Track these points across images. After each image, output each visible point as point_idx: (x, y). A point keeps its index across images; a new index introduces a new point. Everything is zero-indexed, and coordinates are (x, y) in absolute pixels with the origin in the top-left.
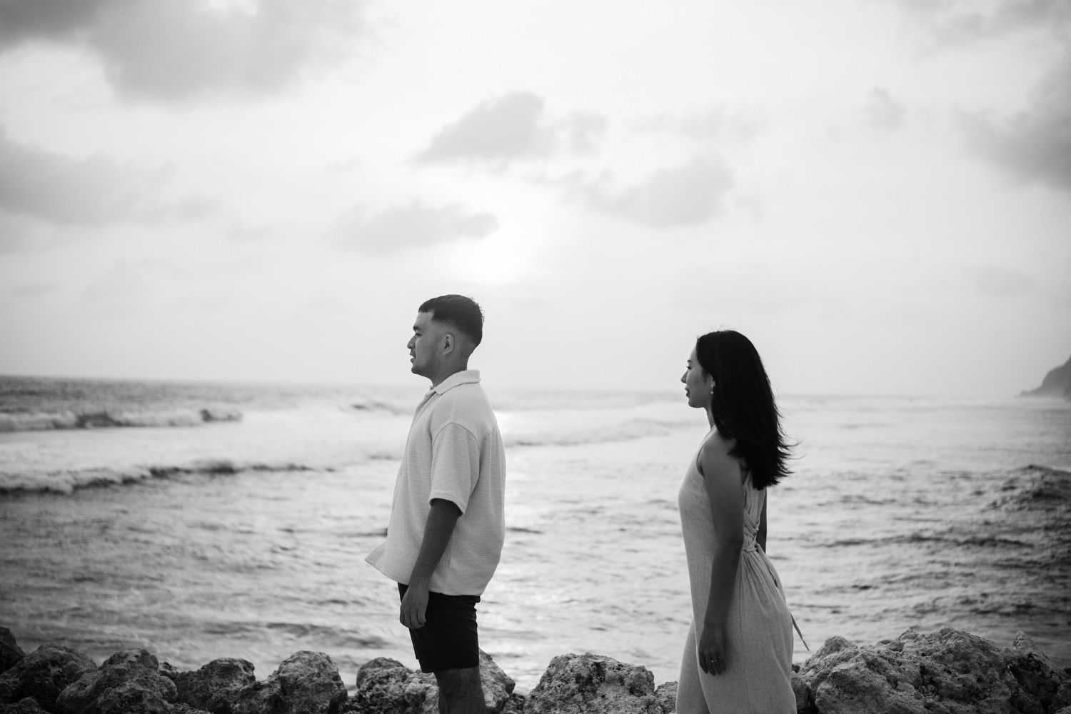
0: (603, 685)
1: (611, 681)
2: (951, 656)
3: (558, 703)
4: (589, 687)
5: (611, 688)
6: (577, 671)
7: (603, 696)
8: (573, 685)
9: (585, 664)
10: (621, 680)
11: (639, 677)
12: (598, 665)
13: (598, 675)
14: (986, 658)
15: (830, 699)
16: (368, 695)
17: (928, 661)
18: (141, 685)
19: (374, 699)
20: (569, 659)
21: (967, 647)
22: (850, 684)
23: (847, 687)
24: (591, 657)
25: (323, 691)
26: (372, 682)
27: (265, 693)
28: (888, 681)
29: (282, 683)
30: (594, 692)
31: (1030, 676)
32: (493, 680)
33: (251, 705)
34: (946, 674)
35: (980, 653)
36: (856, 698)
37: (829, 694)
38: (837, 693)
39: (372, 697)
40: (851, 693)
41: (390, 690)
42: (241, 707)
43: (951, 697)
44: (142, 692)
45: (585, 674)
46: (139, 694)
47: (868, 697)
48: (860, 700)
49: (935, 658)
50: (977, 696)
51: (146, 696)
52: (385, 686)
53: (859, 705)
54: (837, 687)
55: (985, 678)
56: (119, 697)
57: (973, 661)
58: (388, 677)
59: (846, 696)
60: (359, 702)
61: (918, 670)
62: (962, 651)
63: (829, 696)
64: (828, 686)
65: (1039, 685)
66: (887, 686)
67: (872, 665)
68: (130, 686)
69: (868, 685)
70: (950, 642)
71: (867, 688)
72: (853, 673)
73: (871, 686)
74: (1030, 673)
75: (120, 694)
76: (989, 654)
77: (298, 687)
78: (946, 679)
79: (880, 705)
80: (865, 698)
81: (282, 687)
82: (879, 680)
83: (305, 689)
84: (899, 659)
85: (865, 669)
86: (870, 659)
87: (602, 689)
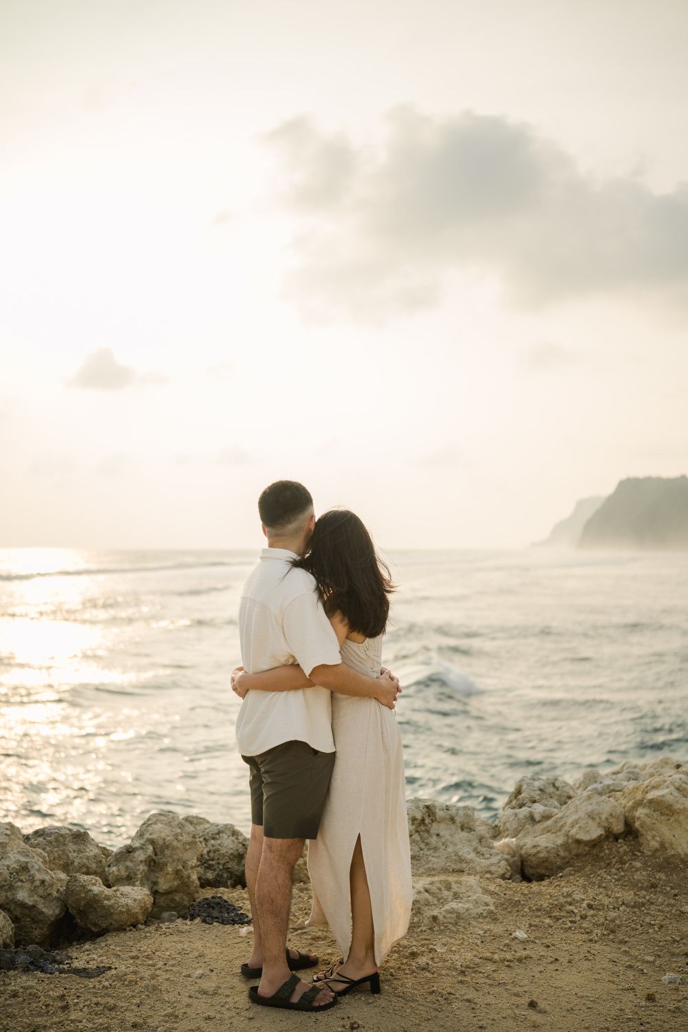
0: (435, 825)
1: (443, 820)
4: (423, 828)
5: (442, 826)
7: (438, 835)
9: (417, 808)
10: (452, 819)
11: (467, 815)
12: (427, 807)
13: (429, 816)
15: (648, 821)
18: (24, 856)
22: (666, 808)
23: (664, 810)
24: (420, 800)
25: (189, 849)
27: (139, 855)
29: (153, 845)
30: (428, 831)
33: (127, 867)
36: (672, 819)
37: (649, 817)
38: (656, 816)
39: (209, 852)
40: (667, 815)
41: (225, 845)
42: (119, 870)
44: (27, 863)
45: (419, 816)
46: (24, 864)
47: (682, 817)
51: (33, 866)
52: (219, 842)
53: (674, 824)
54: (654, 811)
56: (8, 869)
58: (218, 833)
59: (663, 818)
63: (649, 819)
64: (646, 811)
68: (15, 857)
69: (681, 807)
71: (681, 810)
72: (670, 799)
73: (684, 808)
75: (8, 867)
77: (167, 847)
80: (680, 818)
81: (154, 848)
83: (175, 848)
85: (676, 793)
86: (677, 785)
87: (435, 828)
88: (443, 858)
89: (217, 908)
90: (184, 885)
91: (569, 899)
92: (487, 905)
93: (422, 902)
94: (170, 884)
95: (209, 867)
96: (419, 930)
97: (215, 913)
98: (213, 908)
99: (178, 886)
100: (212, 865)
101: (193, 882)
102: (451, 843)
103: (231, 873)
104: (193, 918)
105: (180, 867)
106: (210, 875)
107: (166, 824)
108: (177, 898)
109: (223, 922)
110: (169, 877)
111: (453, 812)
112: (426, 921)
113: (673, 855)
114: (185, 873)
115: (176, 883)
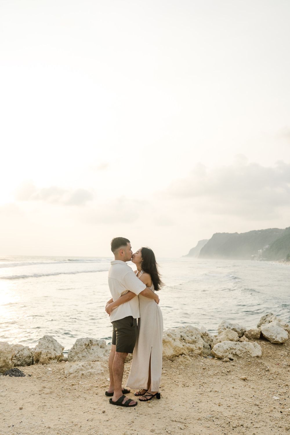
1: (95, 345)
2: (188, 332)
3: (80, 352)
4: (88, 347)
5: (95, 347)
6: (85, 342)
7: (93, 349)
8: (84, 347)
9: (87, 340)
10: (98, 344)
11: (103, 343)
12: (90, 340)
13: (91, 343)
14: (197, 332)
16: (18, 355)
17: (182, 334)
19: (20, 356)
20: (82, 339)
21: (192, 329)
24: (88, 338)
25: (9, 353)
26: (19, 351)
28: (173, 339)
30: (90, 348)
31: (206, 338)
32: (59, 347)
34: (187, 337)
35: (195, 331)
36: (165, 344)
43: (189, 343)
45: (87, 343)
48: (166, 345)
49: (184, 333)
50: (195, 342)
52: (23, 352)
53: (166, 346)
55: (197, 337)
57: (193, 333)
58: (23, 349)
60: (15, 357)
61: (180, 336)
62: (191, 330)
65: (208, 340)
66: (173, 341)
67: (168, 335)
69: (168, 340)
70: (187, 328)
74: (206, 337)
76: (197, 331)
77: (2, 352)
78: (187, 338)
79: (171, 346)
82: (170, 339)
83: (4, 353)
84: (175, 334)
85: (167, 336)
86: (168, 334)
87: (92, 347)
88: (93, 357)
89: (15, 372)
90: (7, 365)
91: (128, 369)
92: (101, 370)
93: (80, 369)
94: (2, 364)
95: (19, 360)
96: (77, 378)
97: (14, 373)
98: (13, 372)
99: (4, 365)
100: (20, 360)
101: (10, 364)
102: (97, 352)
103: (26, 362)
104: (6, 375)
105: (5, 359)
106: (19, 363)
107: (3, 345)
108: (4, 369)
109: (16, 376)
110: (1, 362)
111: (98, 342)
112: (80, 375)
113: (164, 356)
114: (7, 361)
115: (3, 364)
